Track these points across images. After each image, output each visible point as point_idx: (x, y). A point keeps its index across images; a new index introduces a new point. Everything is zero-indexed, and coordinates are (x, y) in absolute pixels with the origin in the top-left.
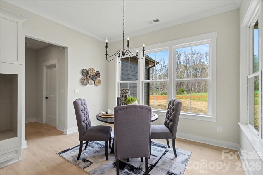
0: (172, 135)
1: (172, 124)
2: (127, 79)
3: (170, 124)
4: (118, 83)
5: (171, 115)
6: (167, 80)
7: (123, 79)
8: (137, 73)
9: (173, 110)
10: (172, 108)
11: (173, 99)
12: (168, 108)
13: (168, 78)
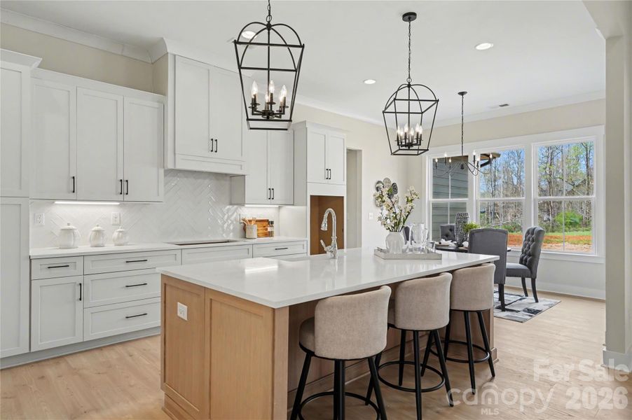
0: (532, 272)
1: (531, 259)
2: (446, 195)
3: (528, 259)
4: (429, 202)
5: (529, 248)
6: (521, 198)
7: (436, 194)
8: (467, 181)
9: (533, 241)
10: (531, 239)
11: (533, 226)
12: (526, 240)
13: (523, 193)
